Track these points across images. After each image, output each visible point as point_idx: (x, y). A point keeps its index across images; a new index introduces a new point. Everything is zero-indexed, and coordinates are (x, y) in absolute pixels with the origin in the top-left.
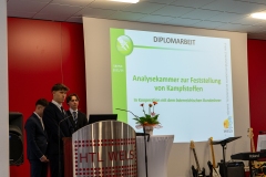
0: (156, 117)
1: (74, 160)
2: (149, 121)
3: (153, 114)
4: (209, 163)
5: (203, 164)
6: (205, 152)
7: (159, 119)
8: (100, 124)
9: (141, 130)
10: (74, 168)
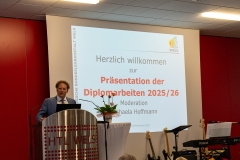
0: (115, 107)
1: (44, 143)
2: (108, 111)
3: (112, 104)
4: (164, 151)
5: (158, 153)
6: (161, 142)
7: (117, 109)
8: (66, 112)
9: (101, 119)
10: (44, 150)
